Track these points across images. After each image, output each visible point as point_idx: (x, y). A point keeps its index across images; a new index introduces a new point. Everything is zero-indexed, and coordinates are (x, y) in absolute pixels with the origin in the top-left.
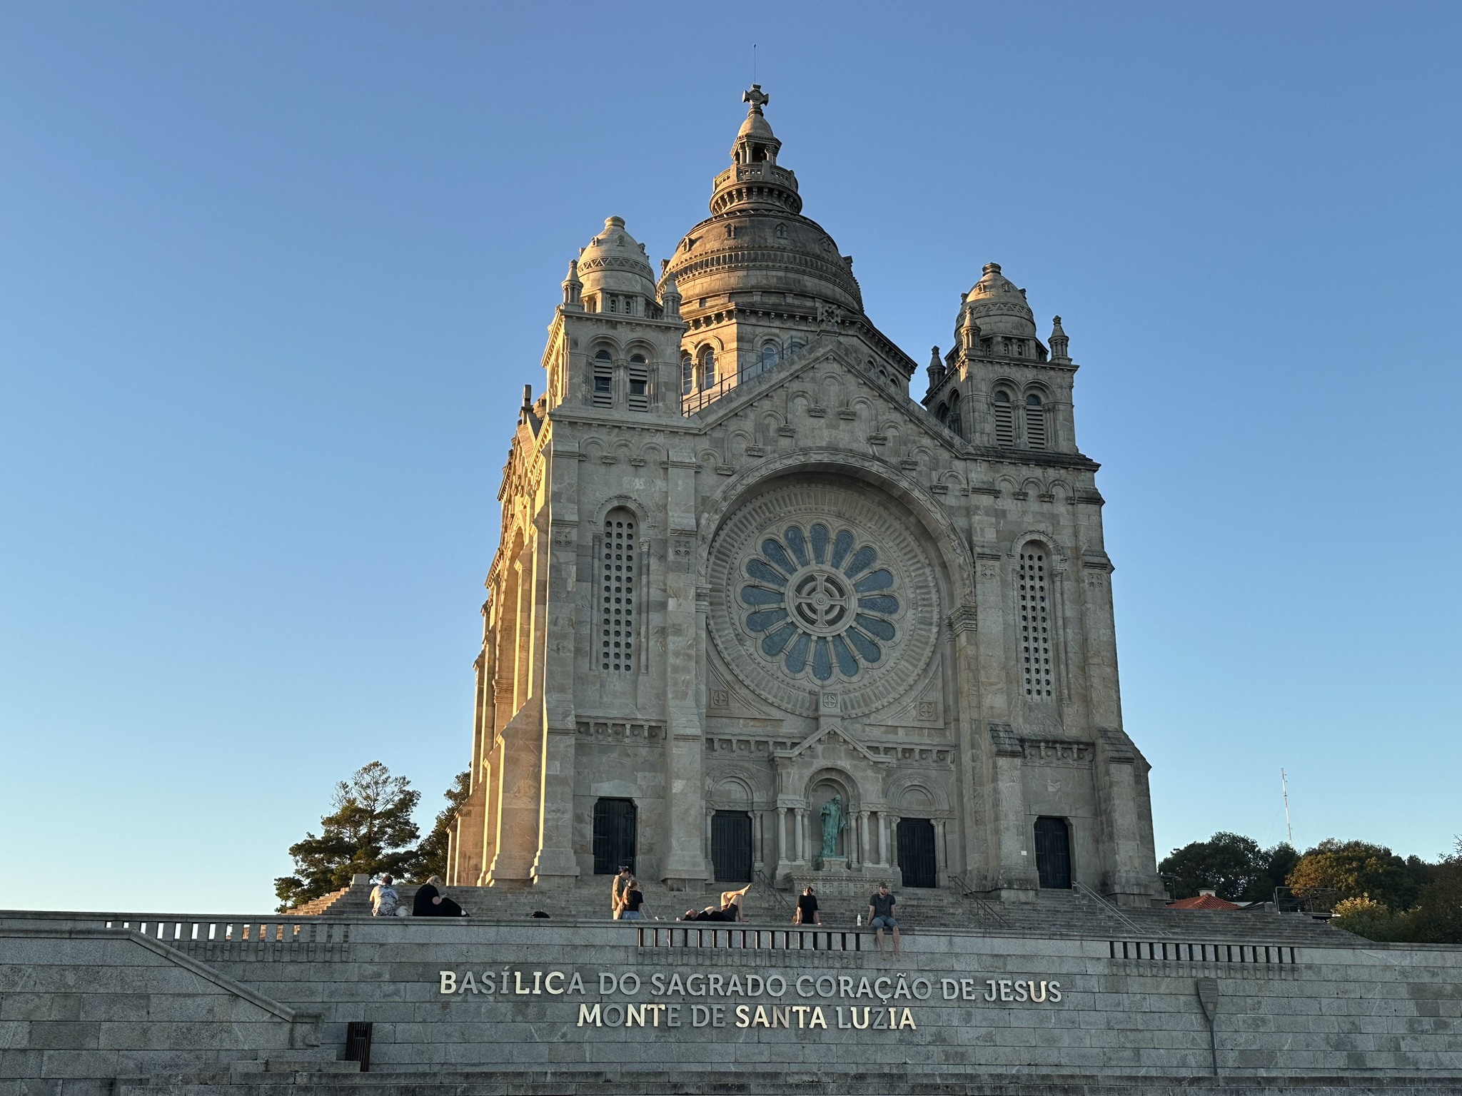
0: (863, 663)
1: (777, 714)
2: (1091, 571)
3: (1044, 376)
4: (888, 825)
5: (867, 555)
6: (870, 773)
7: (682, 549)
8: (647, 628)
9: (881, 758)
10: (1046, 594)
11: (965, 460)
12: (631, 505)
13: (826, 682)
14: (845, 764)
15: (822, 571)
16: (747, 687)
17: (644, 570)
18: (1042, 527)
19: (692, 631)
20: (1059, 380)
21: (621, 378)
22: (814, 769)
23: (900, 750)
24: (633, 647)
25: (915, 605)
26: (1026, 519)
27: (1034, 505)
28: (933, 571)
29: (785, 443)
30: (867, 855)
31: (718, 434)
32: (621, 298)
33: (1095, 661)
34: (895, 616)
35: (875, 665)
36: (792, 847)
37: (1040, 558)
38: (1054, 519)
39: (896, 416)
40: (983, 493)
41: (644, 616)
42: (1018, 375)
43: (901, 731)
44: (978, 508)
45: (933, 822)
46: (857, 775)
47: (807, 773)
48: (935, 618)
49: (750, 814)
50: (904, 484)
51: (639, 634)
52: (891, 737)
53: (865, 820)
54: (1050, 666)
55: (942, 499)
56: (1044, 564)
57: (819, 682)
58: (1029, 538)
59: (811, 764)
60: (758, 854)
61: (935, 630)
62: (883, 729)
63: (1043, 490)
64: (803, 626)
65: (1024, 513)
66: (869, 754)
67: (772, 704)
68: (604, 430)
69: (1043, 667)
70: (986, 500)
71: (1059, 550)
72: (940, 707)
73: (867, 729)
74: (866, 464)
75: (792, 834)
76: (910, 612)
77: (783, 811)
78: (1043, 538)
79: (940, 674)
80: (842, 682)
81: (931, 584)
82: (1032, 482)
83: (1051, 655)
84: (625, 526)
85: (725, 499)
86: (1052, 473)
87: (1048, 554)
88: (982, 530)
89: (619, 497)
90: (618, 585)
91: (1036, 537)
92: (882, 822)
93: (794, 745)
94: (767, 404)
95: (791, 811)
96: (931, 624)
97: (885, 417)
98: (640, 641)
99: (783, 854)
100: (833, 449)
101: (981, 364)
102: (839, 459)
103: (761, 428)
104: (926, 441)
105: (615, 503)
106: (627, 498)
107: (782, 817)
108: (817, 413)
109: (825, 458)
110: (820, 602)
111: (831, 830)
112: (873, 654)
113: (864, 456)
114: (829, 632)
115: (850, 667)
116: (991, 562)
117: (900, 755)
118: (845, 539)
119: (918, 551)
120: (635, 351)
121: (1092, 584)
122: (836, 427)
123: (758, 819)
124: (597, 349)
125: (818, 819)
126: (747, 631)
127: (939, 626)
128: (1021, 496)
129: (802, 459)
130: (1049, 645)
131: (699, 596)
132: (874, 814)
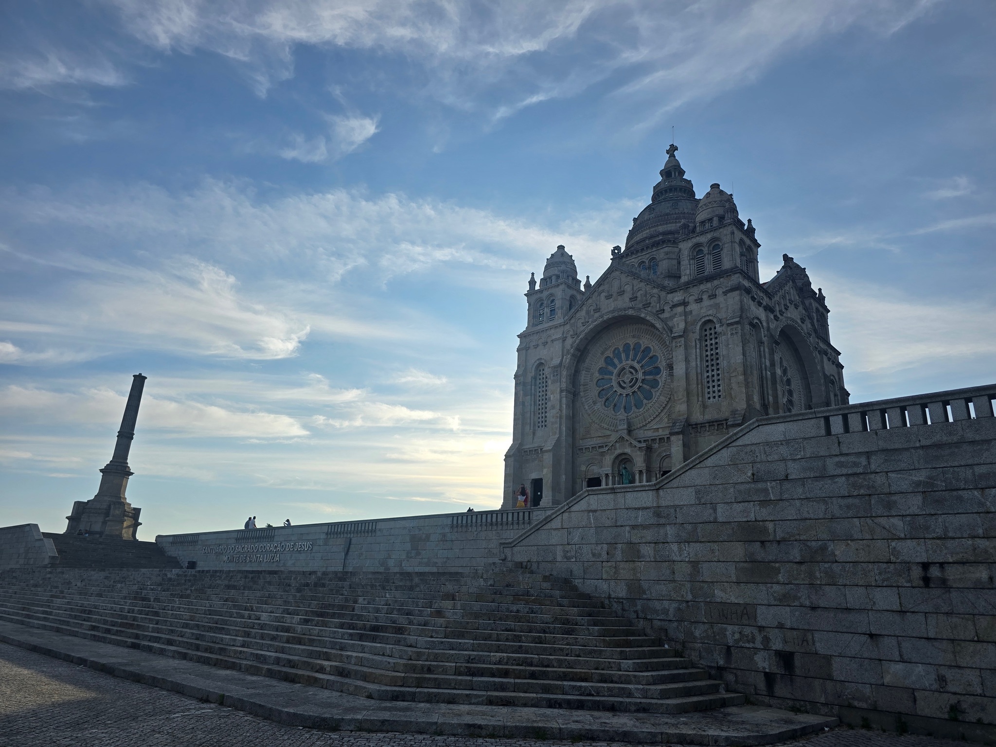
1: (608, 433)
2: (732, 327)
3: (716, 234)
6: (639, 453)
7: (556, 374)
11: (672, 293)
13: (629, 414)
14: (628, 450)
15: (628, 364)
18: (710, 312)
19: (558, 407)
20: (725, 232)
26: (702, 311)
27: (706, 302)
29: (597, 315)
31: (573, 321)
33: (734, 374)
35: (650, 401)
38: (717, 306)
39: (642, 285)
40: (678, 306)
42: (704, 239)
43: (660, 430)
44: (676, 314)
50: (643, 315)
52: (656, 434)
55: (662, 316)
58: (703, 320)
59: (614, 452)
62: (652, 430)
63: (710, 292)
65: (701, 308)
68: (535, 335)
70: (680, 309)
71: (720, 321)
73: (645, 432)
74: (626, 312)
78: (711, 318)
82: (705, 291)
85: (572, 348)
86: (716, 282)
88: (678, 324)
91: (707, 318)
94: (590, 301)
97: (637, 287)
100: (613, 311)
101: (685, 242)
102: (616, 314)
103: (588, 312)
104: (655, 291)
105: (538, 362)
106: (541, 359)
108: (609, 297)
109: (610, 316)
110: (628, 378)
112: (649, 397)
113: (625, 309)
115: (638, 405)
116: (680, 339)
121: (732, 334)
122: (616, 300)
128: (699, 300)
129: (601, 320)
131: (561, 391)
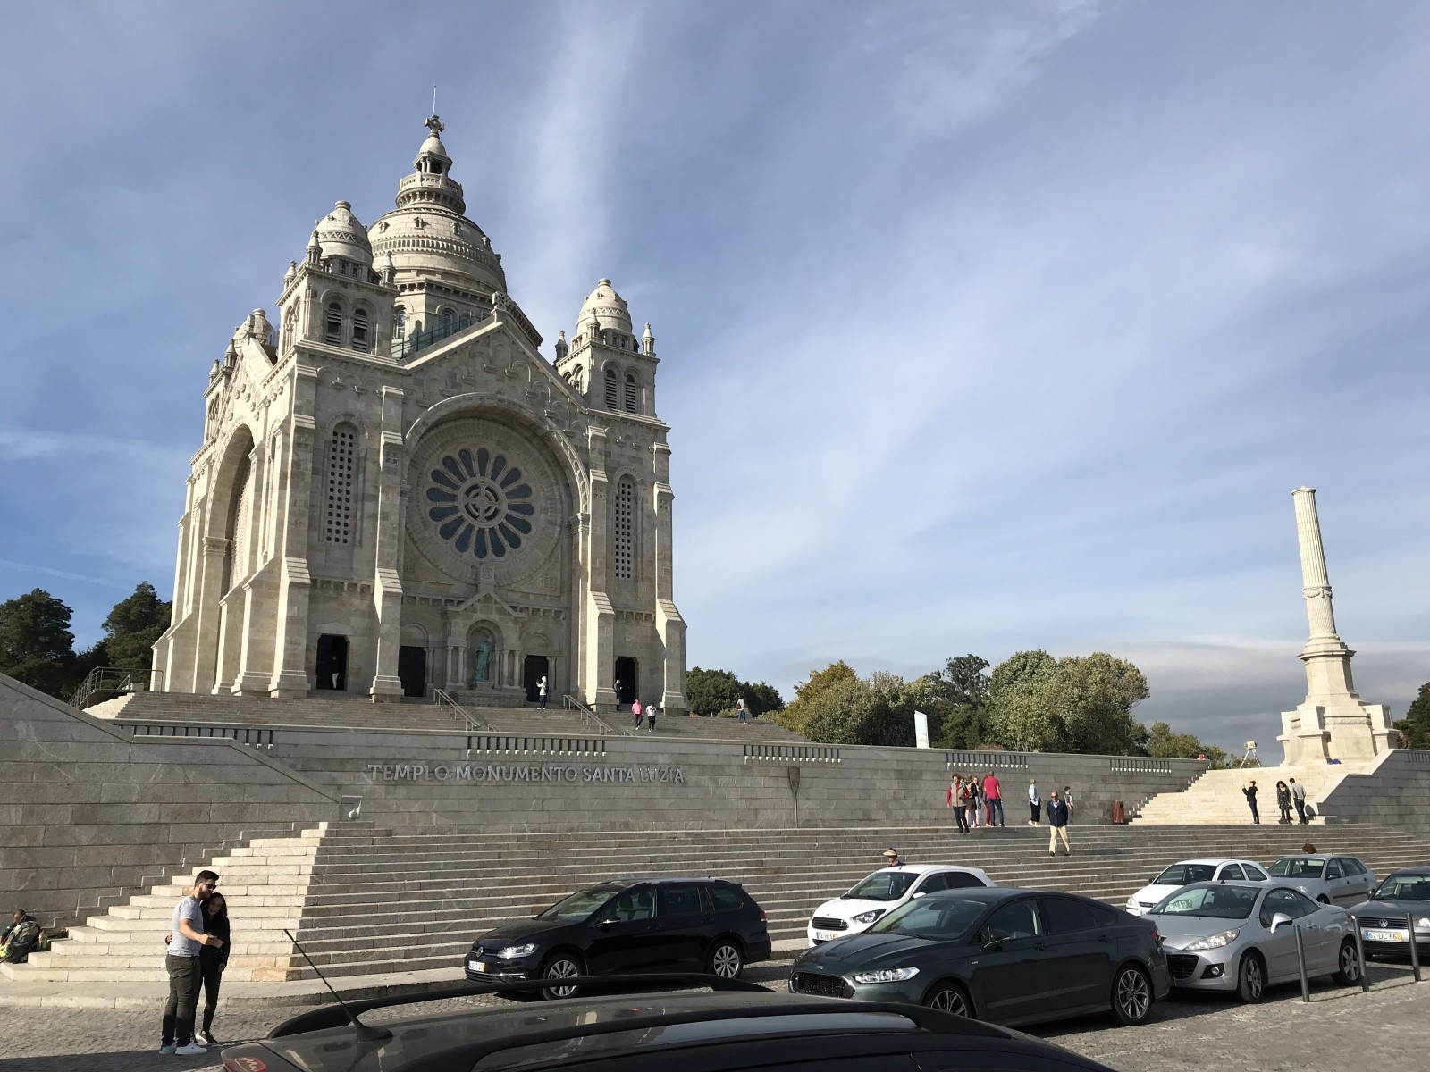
0: (508, 548)
4: (520, 660)
5: (515, 474)
8: (362, 514)
9: (518, 614)
10: (631, 510)
12: (355, 422)
16: (428, 560)
17: (361, 470)
21: (348, 325)
22: (474, 620)
23: (531, 610)
24: (350, 526)
25: (544, 510)
28: (559, 488)
30: (505, 680)
32: (350, 265)
34: (532, 517)
36: (456, 673)
37: (629, 487)
41: (360, 504)
45: (548, 658)
46: (502, 626)
47: (469, 623)
48: (559, 522)
49: (425, 650)
51: (355, 517)
53: (506, 656)
54: (631, 559)
56: (631, 490)
57: (478, 560)
60: (430, 677)
61: (558, 529)
64: (469, 520)
66: (510, 610)
67: (445, 573)
69: (627, 558)
72: (559, 582)
75: (456, 663)
76: (542, 516)
77: (450, 649)
79: (560, 559)
80: (494, 561)
81: (558, 498)
83: (631, 552)
84: (347, 436)
87: (635, 484)
89: (346, 415)
90: (340, 479)
92: (517, 658)
93: (460, 603)
95: (456, 649)
96: (556, 525)
98: (356, 523)
99: (449, 678)
107: (450, 652)
111: (482, 662)
114: (487, 526)
117: (530, 613)
118: (501, 462)
119: (550, 473)
120: (360, 307)
123: (431, 653)
124: (331, 302)
125: (473, 655)
126: (430, 520)
127: (561, 526)
130: (630, 545)
132: (512, 653)
